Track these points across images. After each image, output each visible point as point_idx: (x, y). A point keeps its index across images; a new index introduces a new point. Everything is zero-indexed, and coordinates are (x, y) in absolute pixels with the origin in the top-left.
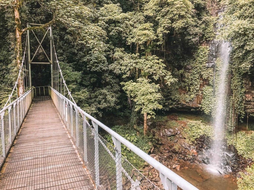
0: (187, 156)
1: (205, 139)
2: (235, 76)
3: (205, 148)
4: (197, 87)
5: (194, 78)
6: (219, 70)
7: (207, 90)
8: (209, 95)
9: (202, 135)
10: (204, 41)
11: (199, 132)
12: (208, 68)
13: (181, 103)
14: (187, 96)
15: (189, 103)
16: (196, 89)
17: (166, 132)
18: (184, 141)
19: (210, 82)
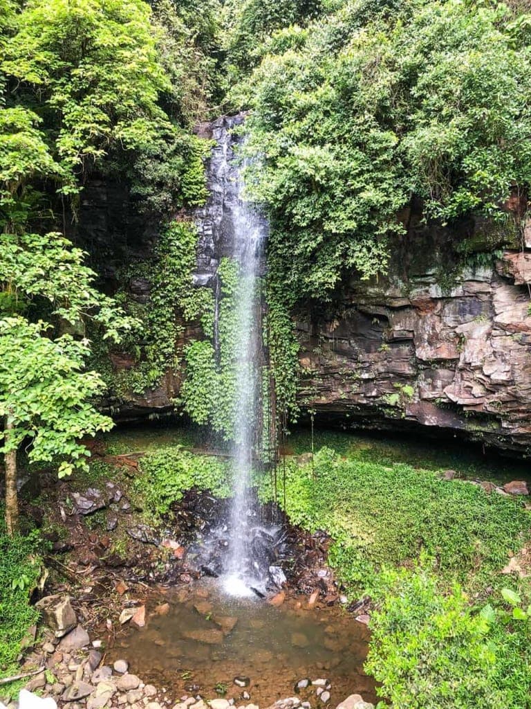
0: (155, 568)
1: (198, 500)
2: (272, 309)
3: (202, 527)
4: (168, 346)
5: (159, 318)
6: (230, 292)
7: (200, 352)
8: (206, 368)
9: (187, 489)
10: (179, 208)
11: (179, 481)
12: (197, 286)
13: (117, 401)
14: (136, 374)
15: (142, 395)
16: (166, 350)
17: (79, 503)
18: (138, 518)
19: (206, 328)
